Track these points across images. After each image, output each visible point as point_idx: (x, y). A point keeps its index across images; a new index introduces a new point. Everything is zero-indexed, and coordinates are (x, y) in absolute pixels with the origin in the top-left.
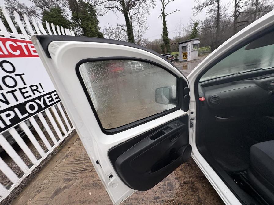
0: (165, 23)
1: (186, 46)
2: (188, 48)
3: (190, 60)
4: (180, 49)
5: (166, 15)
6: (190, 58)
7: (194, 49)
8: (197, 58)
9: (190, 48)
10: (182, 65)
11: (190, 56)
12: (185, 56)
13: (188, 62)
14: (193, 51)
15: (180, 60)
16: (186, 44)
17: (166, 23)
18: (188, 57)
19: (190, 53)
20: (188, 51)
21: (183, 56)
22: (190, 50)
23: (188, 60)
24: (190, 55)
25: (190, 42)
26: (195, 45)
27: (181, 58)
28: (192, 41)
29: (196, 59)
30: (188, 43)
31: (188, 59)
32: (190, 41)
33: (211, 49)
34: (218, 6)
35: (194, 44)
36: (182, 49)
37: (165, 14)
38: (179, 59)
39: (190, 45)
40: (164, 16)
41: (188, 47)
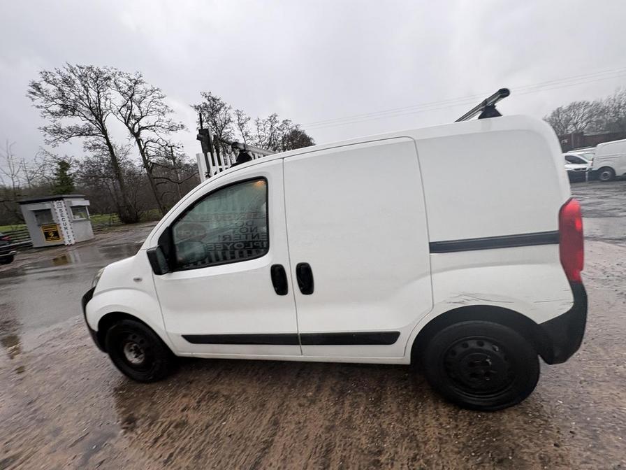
1: (49, 210)
2: (59, 215)
3: (73, 242)
4: (28, 216)
6: (72, 237)
7: (78, 218)
8: (93, 237)
9: (65, 215)
10: (51, 255)
11: (71, 234)
12: (52, 234)
13: (69, 249)
14: (74, 222)
16: (47, 206)
18: (65, 237)
19: (68, 226)
20: (61, 222)
21: (46, 233)
22: (67, 219)
23: (66, 244)
24: (69, 231)
25: (62, 201)
26: (76, 210)
27: (38, 238)
28: (66, 200)
29: (92, 240)
30: (55, 203)
31: (66, 240)
32: (61, 199)
33: (118, 218)
34: (108, 143)
35: (74, 205)
36: (36, 215)
38: (30, 243)
39: (63, 209)
41: (58, 210)
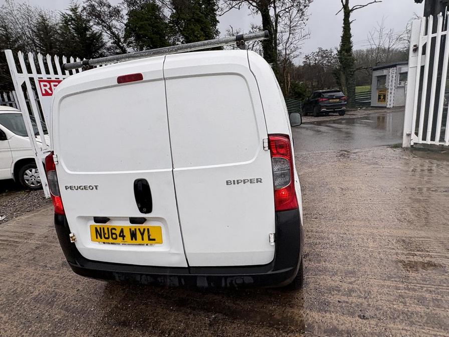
0: (349, 26)
1: (385, 76)
2: (390, 81)
3: (391, 106)
4: (374, 81)
5: (352, 10)
6: (392, 101)
9: (394, 81)
11: (392, 99)
12: (382, 97)
13: (388, 111)
14: (398, 87)
15: (371, 105)
16: (385, 72)
17: (351, 25)
18: (389, 100)
19: (393, 92)
20: (390, 87)
21: (379, 96)
22: (394, 85)
23: (387, 107)
24: (393, 95)
25: (395, 68)
27: (374, 102)
28: (398, 67)
30: (391, 70)
31: (388, 103)
32: (395, 66)
35: (402, 72)
36: (378, 80)
37: (350, 9)
38: (370, 102)
39: (394, 75)
40: (347, 12)
41: (390, 77)
